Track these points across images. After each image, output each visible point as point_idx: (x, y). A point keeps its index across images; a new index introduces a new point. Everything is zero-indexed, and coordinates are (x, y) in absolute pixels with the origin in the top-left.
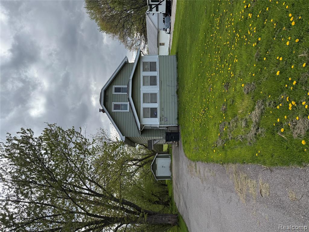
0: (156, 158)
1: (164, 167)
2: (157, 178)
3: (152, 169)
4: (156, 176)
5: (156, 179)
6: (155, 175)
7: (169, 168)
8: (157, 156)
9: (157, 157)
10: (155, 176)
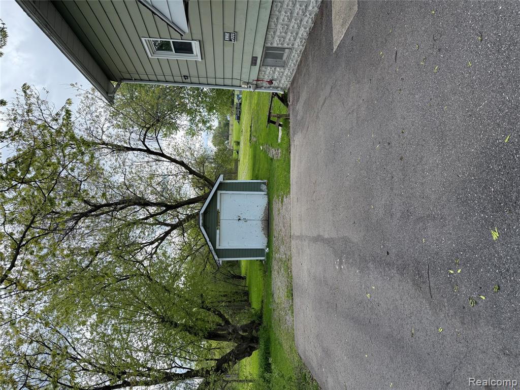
0: (218, 189)
1: (246, 220)
2: (221, 253)
3: (205, 226)
4: (218, 247)
5: (216, 257)
6: (214, 246)
7: (260, 222)
8: (221, 184)
9: (222, 187)
10: (211, 247)
